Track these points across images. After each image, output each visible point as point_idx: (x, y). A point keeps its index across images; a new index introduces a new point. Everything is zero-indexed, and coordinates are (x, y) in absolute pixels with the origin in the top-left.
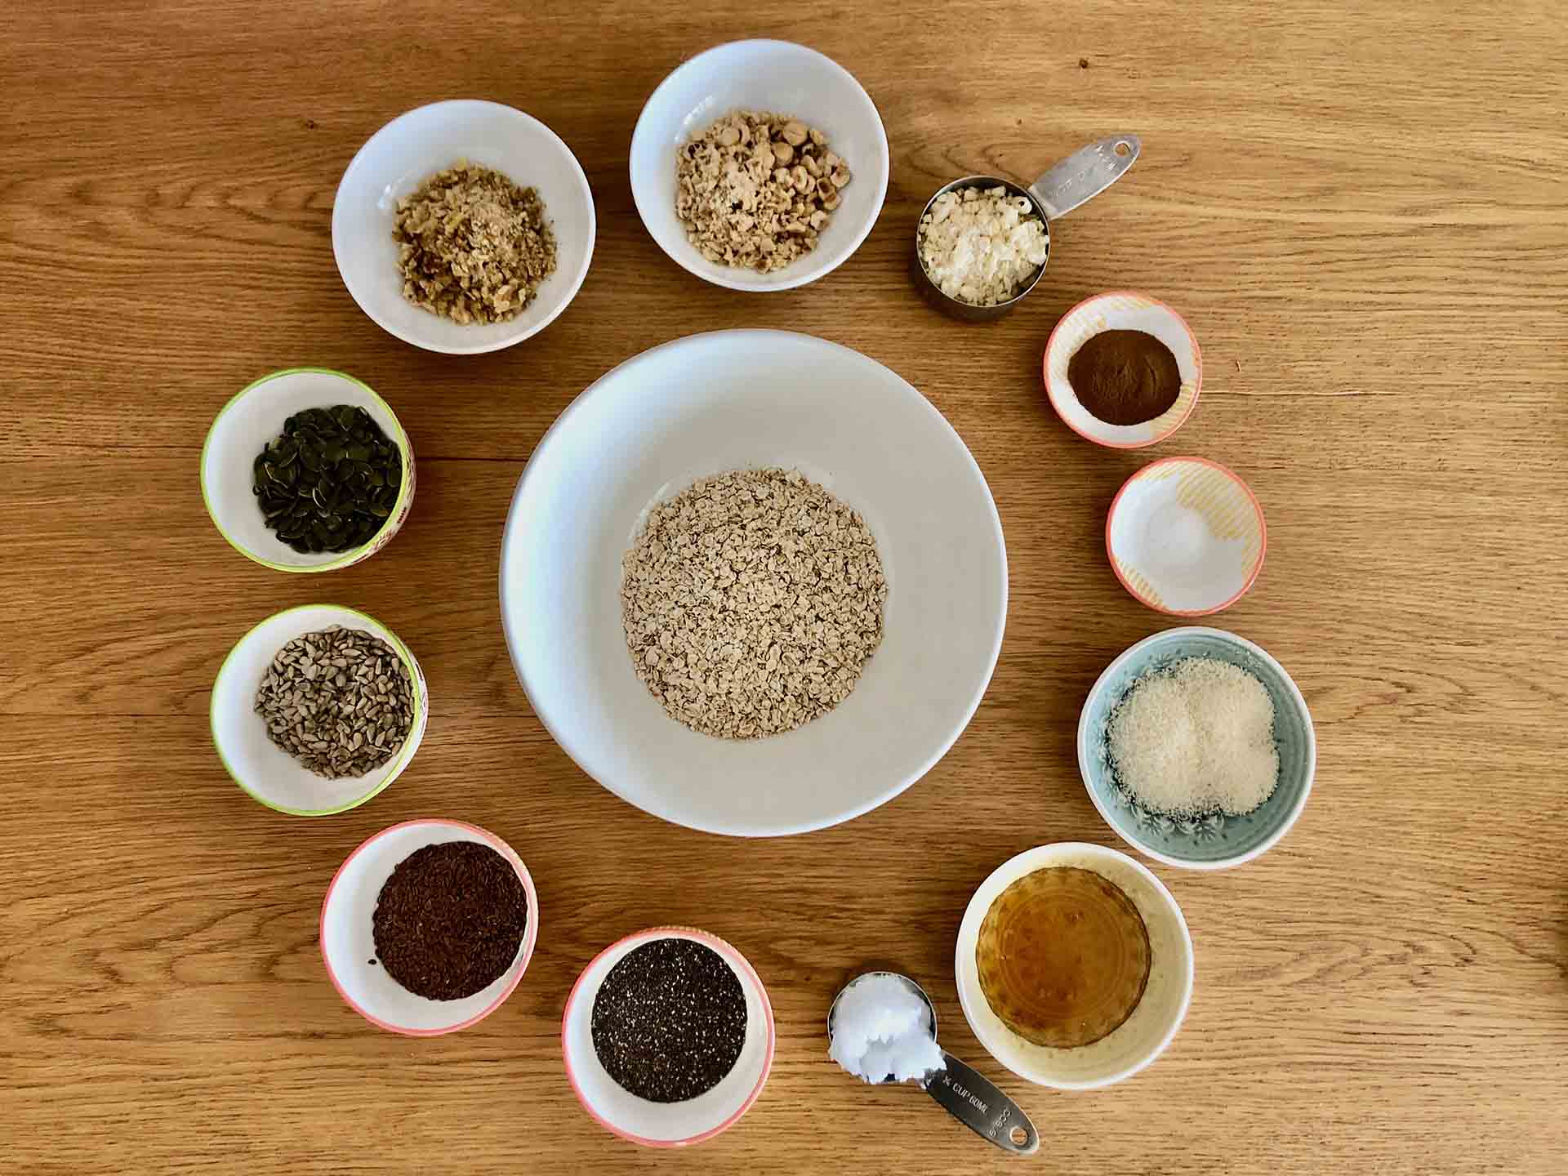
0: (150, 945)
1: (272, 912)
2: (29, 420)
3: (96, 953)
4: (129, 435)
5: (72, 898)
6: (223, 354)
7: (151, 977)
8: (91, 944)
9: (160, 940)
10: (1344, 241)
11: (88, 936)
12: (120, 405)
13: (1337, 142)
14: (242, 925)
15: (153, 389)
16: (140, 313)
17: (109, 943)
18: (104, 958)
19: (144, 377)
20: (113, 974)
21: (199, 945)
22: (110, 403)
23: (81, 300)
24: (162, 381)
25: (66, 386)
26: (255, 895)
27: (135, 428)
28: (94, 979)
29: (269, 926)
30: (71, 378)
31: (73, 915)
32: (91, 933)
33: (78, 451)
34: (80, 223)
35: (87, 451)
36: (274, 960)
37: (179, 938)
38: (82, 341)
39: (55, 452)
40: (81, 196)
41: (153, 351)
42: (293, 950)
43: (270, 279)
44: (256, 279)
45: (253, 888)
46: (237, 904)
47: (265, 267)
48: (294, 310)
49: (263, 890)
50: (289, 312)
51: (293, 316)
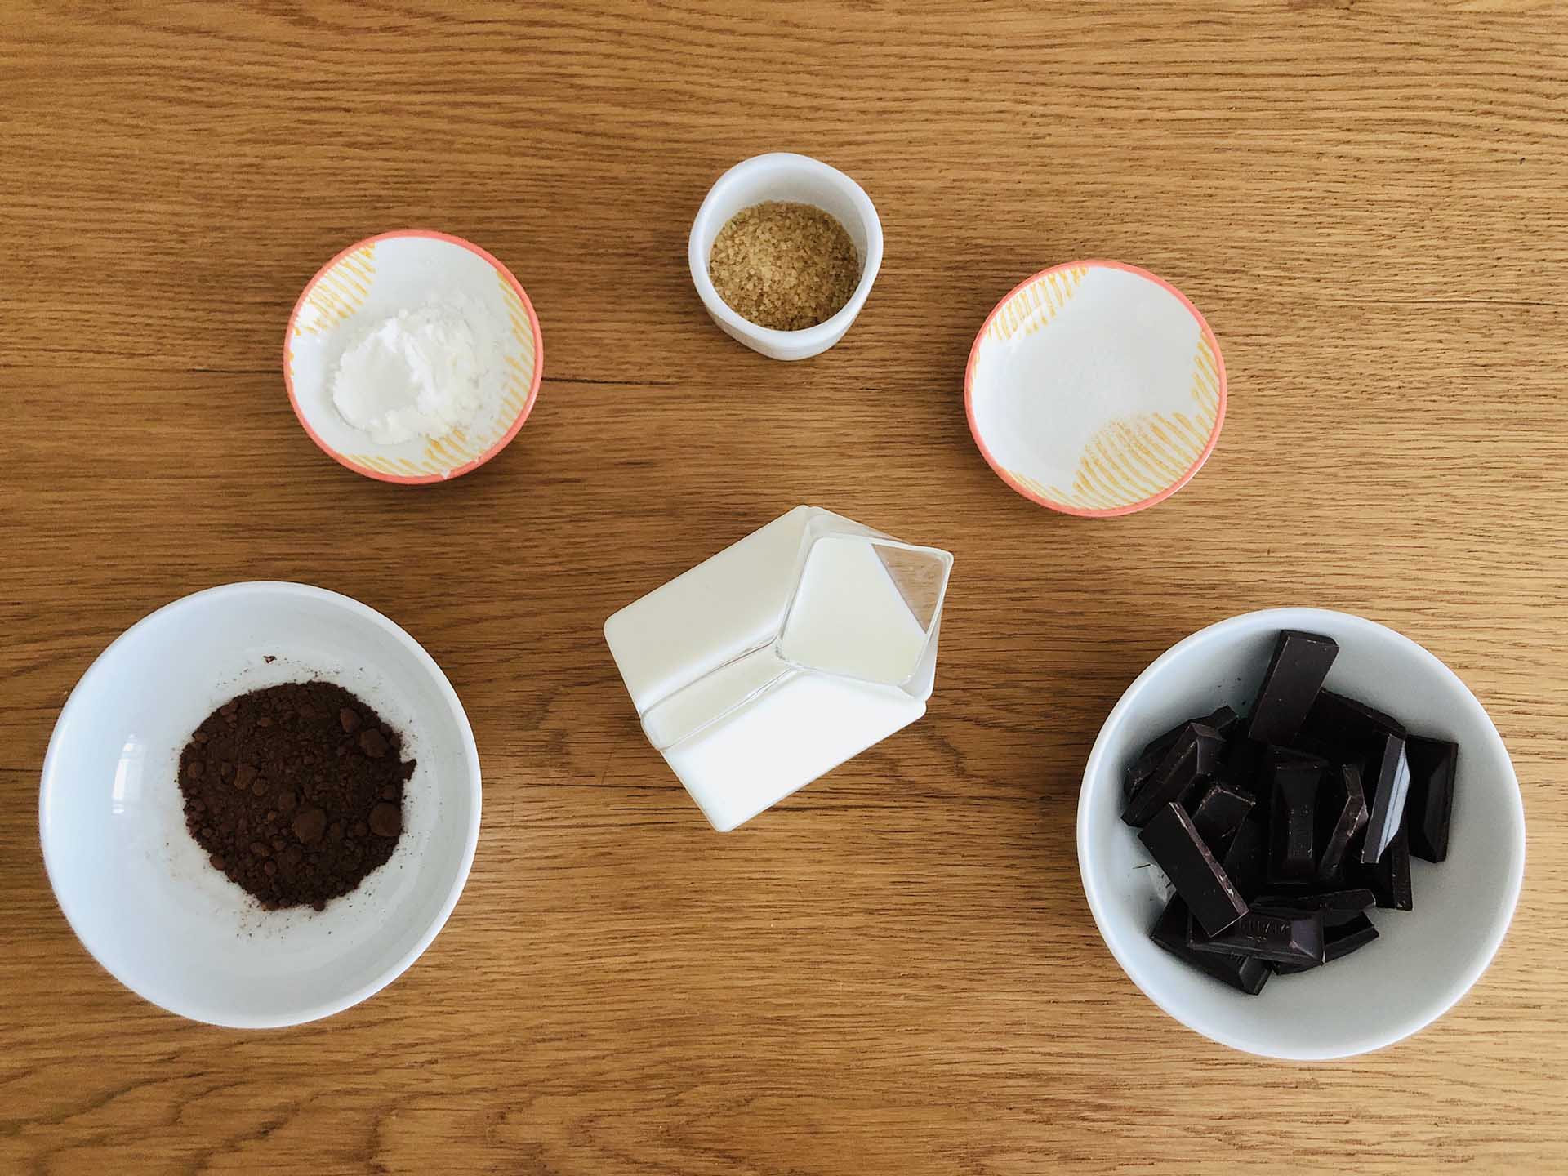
1: (199, 1084)
6: (138, 206)
9: (27, 1121)
15: (28, 259)
16: (11, 141)
19: (16, 240)
21: (85, 1134)
24: (41, 247)
26: (172, 1058)
29: (192, 1108)
36: (201, 1161)
37: (56, 1121)
41: (30, 200)
42: (232, 1146)
43: (211, 90)
44: (190, 89)
45: (172, 1047)
46: (143, 1071)
47: (203, 71)
48: (249, 140)
49: (184, 1050)
50: (241, 142)
51: (247, 149)
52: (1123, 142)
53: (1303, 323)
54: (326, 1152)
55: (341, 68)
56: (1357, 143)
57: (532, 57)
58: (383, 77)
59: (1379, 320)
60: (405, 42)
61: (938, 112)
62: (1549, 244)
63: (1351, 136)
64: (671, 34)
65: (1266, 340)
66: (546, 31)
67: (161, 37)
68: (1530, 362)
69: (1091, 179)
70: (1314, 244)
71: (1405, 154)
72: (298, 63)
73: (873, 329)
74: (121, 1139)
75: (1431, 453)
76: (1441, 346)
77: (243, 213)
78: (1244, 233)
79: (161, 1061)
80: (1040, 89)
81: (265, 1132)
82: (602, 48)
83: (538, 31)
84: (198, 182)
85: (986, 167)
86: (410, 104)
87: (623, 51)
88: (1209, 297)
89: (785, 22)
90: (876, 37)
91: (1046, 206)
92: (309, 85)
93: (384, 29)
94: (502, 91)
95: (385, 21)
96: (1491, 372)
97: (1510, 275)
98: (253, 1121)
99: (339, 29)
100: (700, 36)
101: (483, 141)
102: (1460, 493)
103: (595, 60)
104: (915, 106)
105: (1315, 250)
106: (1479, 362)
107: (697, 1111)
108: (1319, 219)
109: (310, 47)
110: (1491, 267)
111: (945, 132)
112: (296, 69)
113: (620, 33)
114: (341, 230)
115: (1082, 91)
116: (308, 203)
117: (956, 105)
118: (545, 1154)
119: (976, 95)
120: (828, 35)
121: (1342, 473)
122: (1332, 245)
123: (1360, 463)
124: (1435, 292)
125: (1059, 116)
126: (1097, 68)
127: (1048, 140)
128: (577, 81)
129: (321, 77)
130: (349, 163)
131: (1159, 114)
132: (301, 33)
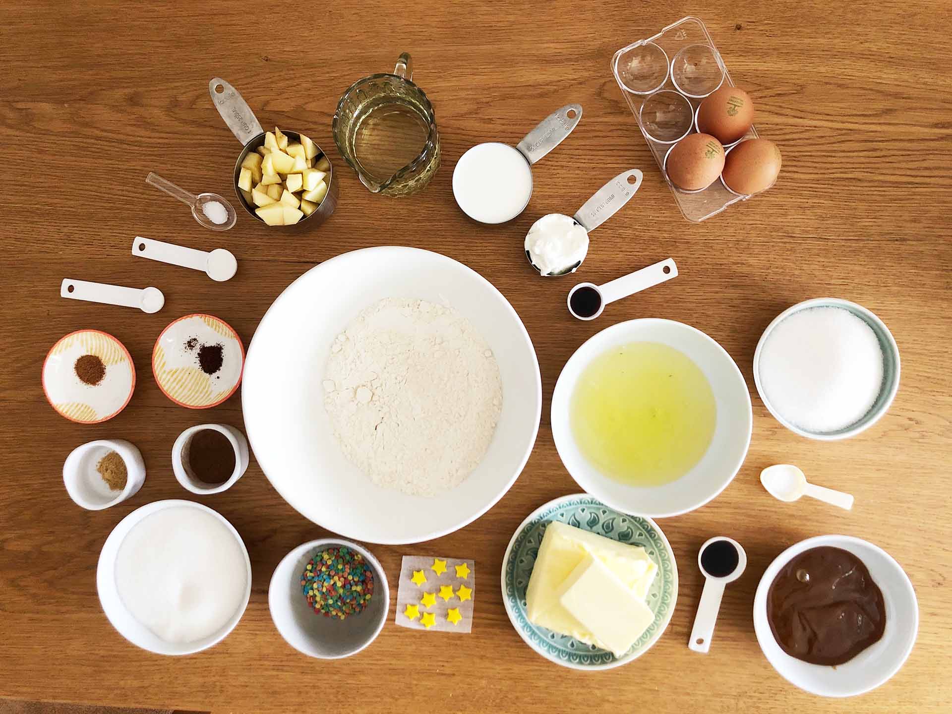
10: (897, 144)
13: (896, 80)
40: (133, 100)
52: (586, 176)
59: (682, 246)
62: (747, 218)
68: (738, 263)
69: (573, 191)
70: (658, 217)
73: (490, 248)
75: (699, 297)
76: (704, 256)
96: (723, 267)
97: (732, 230)
102: (710, 313)
105: (657, 219)
106: (718, 263)
110: (725, 226)
115: (572, 156)
124: (703, 236)
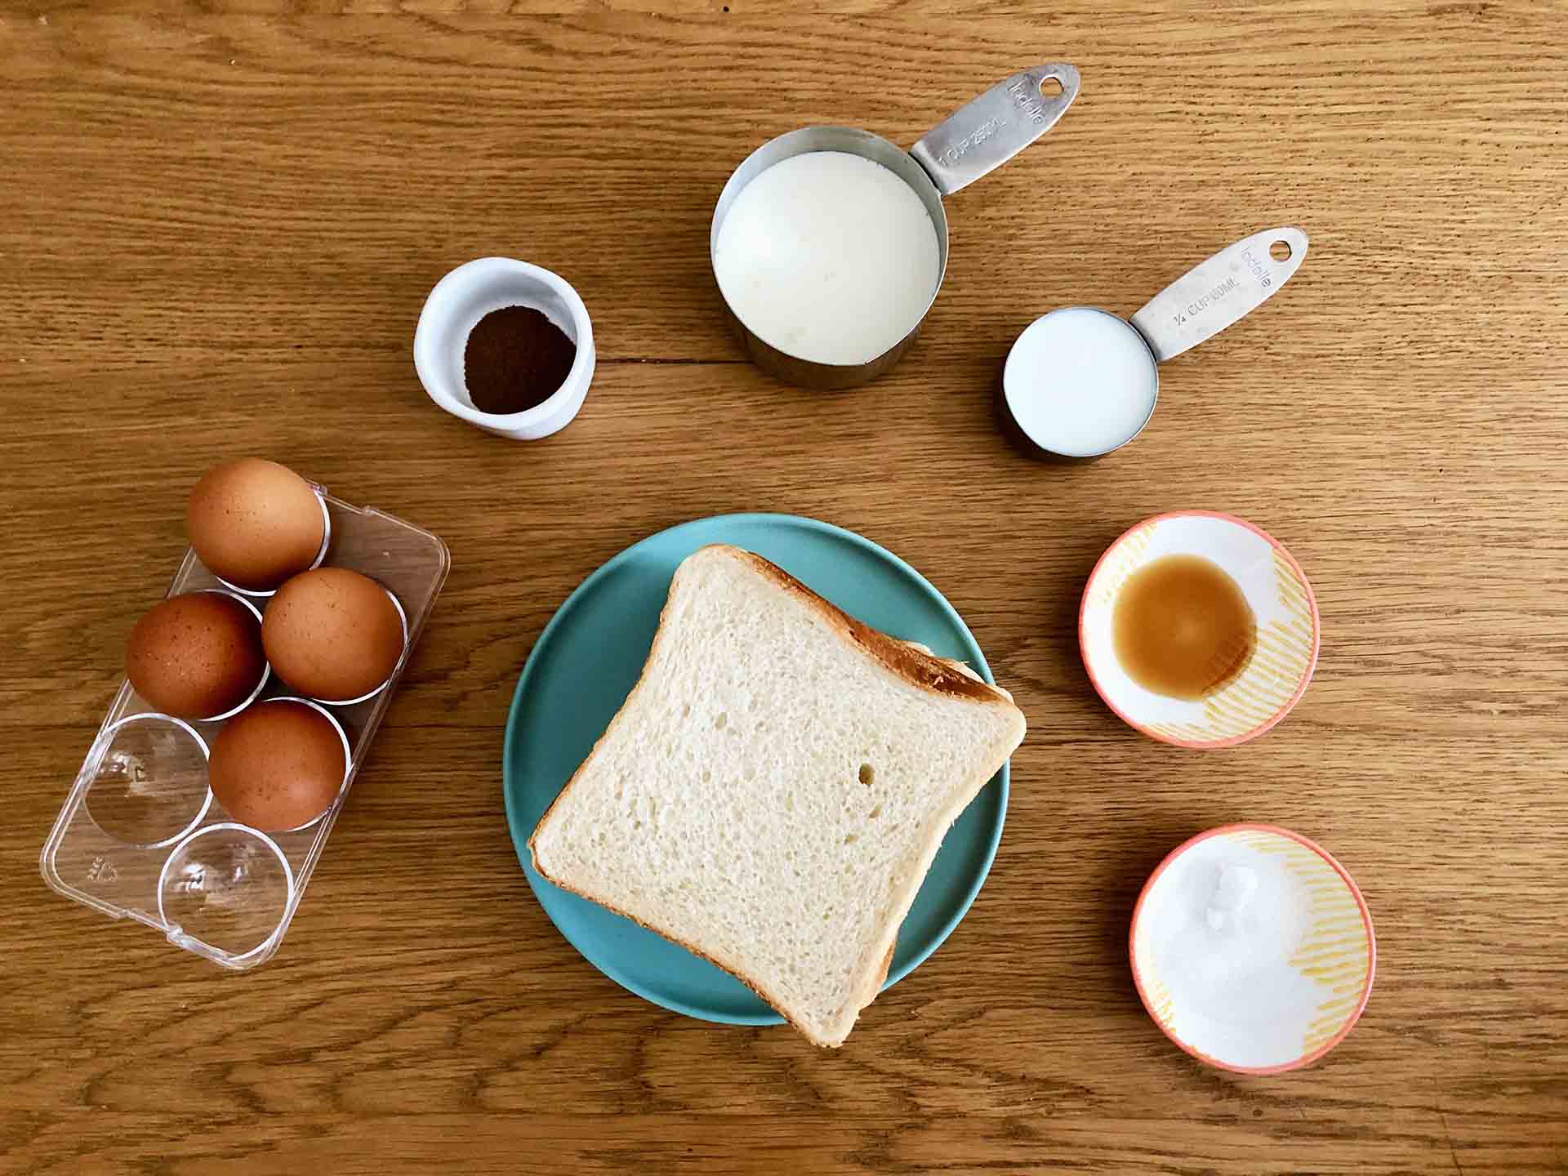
0: (305, 1057)
1: (476, 1009)
2: (132, 310)
3: (228, 1068)
4: (268, 330)
5: (192, 988)
6: (398, 216)
7: (306, 1104)
8: (221, 1055)
9: (318, 1049)
11: (216, 1043)
12: (255, 289)
14: (432, 1029)
15: (300, 267)
16: (284, 162)
17: (245, 1052)
18: (237, 1076)
19: (290, 250)
20: (250, 1099)
21: (371, 1058)
22: (240, 287)
23: (202, 144)
24: (315, 255)
25: (182, 263)
26: (452, 985)
27: (275, 322)
28: (224, 1106)
29: (471, 1032)
30: (189, 253)
31: (195, 1013)
32: (220, 1040)
33: (196, 353)
34: (199, 38)
35: (212, 353)
36: (481, 1080)
37: (345, 1047)
38: (205, 200)
39: (168, 354)
41: (302, 214)
42: (509, 1065)
43: (461, 113)
44: (443, 112)
45: (450, 976)
46: (426, 998)
47: (452, 95)
48: (495, 155)
49: (463, 979)
50: (489, 156)
51: (494, 163)
53: (1457, 292)
54: (595, 1070)
55: (576, 89)
56: (1497, 131)
57: (748, 74)
58: (612, 96)
60: (634, 63)
61: (1116, 114)
63: (1489, 125)
64: (872, 51)
65: (1425, 309)
66: (760, 51)
67: (415, 67)
71: (1539, 140)
72: (538, 85)
74: (405, 1062)
77: (492, 219)
78: (1399, 214)
79: (443, 989)
80: (1208, 91)
81: (538, 1052)
82: (809, 64)
83: (752, 50)
84: (450, 193)
85: (1160, 162)
86: (639, 118)
87: (830, 67)
88: (1369, 272)
89: (974, 38)
90: (1057, 49)
91: (1219, 195)
92: (548, 104)
93: (615, 53)
94: (722, 105)
95: (616, 46)
98: (528, 1041)
99: (575, 54)
100: (898, 51)
101: (707, 150)
103: (805, 75)
104: (1095, 109)
107: (935, 1024)
108: (1466, 199)
109: (550, 71)
111: (1122, 132)
112: (536, 91)
113: (826, 50)
114: (580, 232)
116: (551, 209)
117: (1131, 108)
118: (796, 1068)
119: (1149, 97)
120: (1012, 48)
121: (1498, 425)
122: (1479, 221)
123: (1515, 417)
125: (1226, 115)
126: (1259, 71)
127: (1217, 136)
128: (790, 95)
129: (560, 97)
130: (586, 172)
131: (1316, 110)
132: (541, 60)
